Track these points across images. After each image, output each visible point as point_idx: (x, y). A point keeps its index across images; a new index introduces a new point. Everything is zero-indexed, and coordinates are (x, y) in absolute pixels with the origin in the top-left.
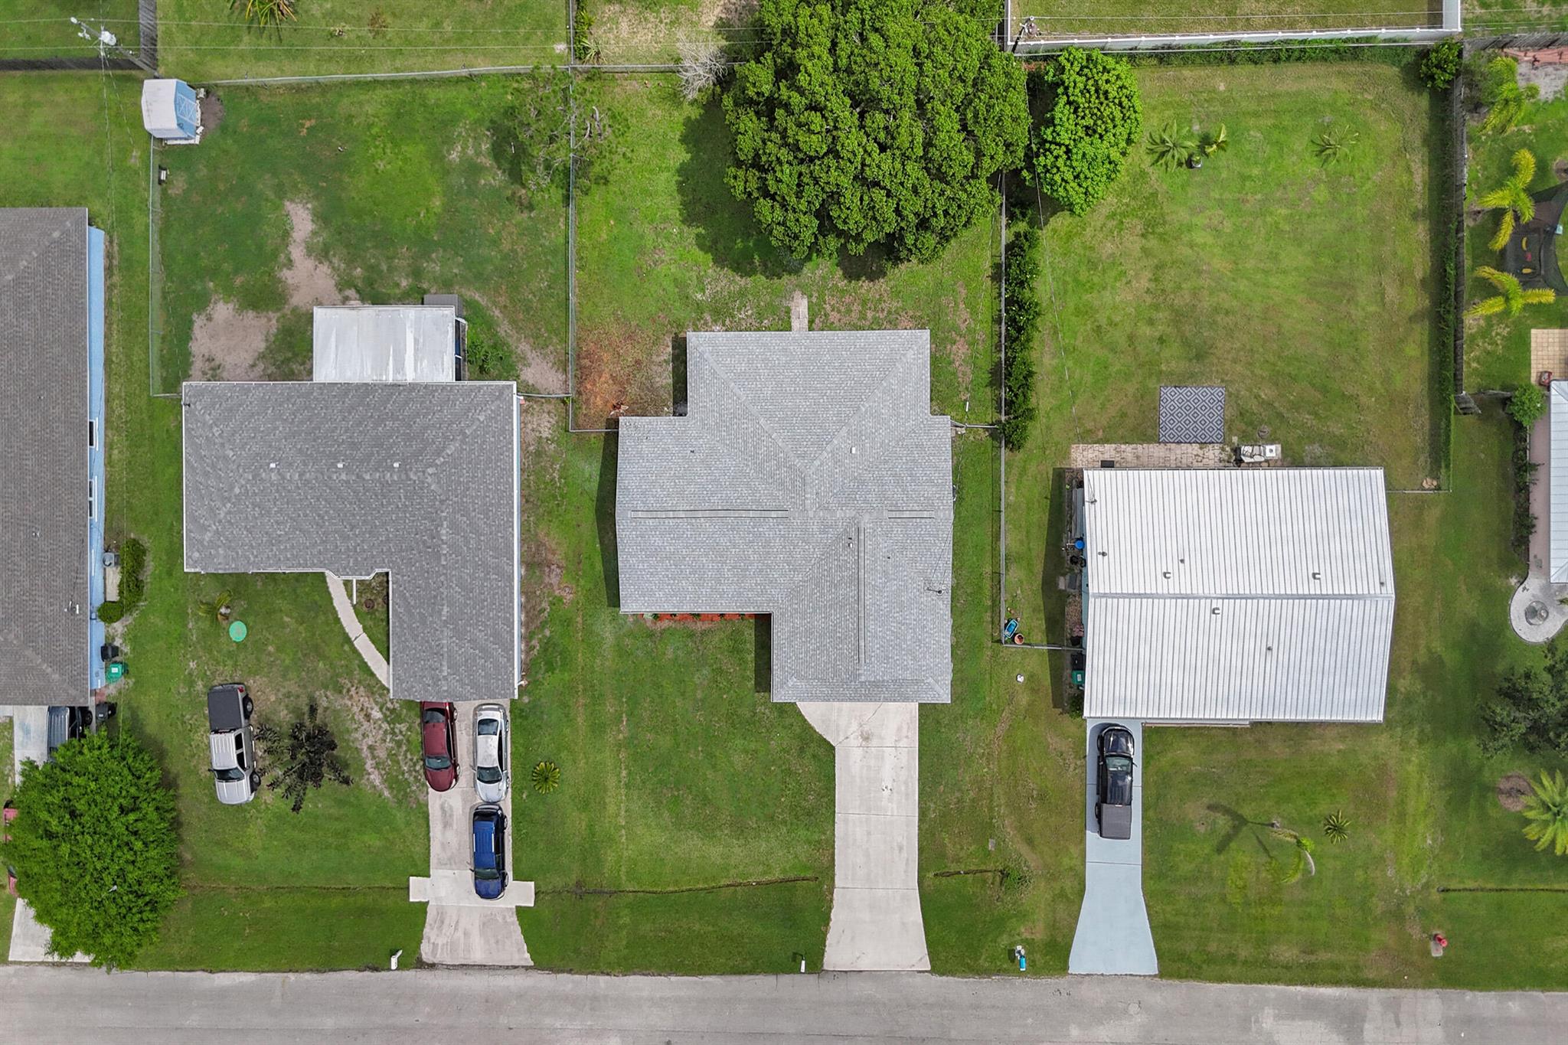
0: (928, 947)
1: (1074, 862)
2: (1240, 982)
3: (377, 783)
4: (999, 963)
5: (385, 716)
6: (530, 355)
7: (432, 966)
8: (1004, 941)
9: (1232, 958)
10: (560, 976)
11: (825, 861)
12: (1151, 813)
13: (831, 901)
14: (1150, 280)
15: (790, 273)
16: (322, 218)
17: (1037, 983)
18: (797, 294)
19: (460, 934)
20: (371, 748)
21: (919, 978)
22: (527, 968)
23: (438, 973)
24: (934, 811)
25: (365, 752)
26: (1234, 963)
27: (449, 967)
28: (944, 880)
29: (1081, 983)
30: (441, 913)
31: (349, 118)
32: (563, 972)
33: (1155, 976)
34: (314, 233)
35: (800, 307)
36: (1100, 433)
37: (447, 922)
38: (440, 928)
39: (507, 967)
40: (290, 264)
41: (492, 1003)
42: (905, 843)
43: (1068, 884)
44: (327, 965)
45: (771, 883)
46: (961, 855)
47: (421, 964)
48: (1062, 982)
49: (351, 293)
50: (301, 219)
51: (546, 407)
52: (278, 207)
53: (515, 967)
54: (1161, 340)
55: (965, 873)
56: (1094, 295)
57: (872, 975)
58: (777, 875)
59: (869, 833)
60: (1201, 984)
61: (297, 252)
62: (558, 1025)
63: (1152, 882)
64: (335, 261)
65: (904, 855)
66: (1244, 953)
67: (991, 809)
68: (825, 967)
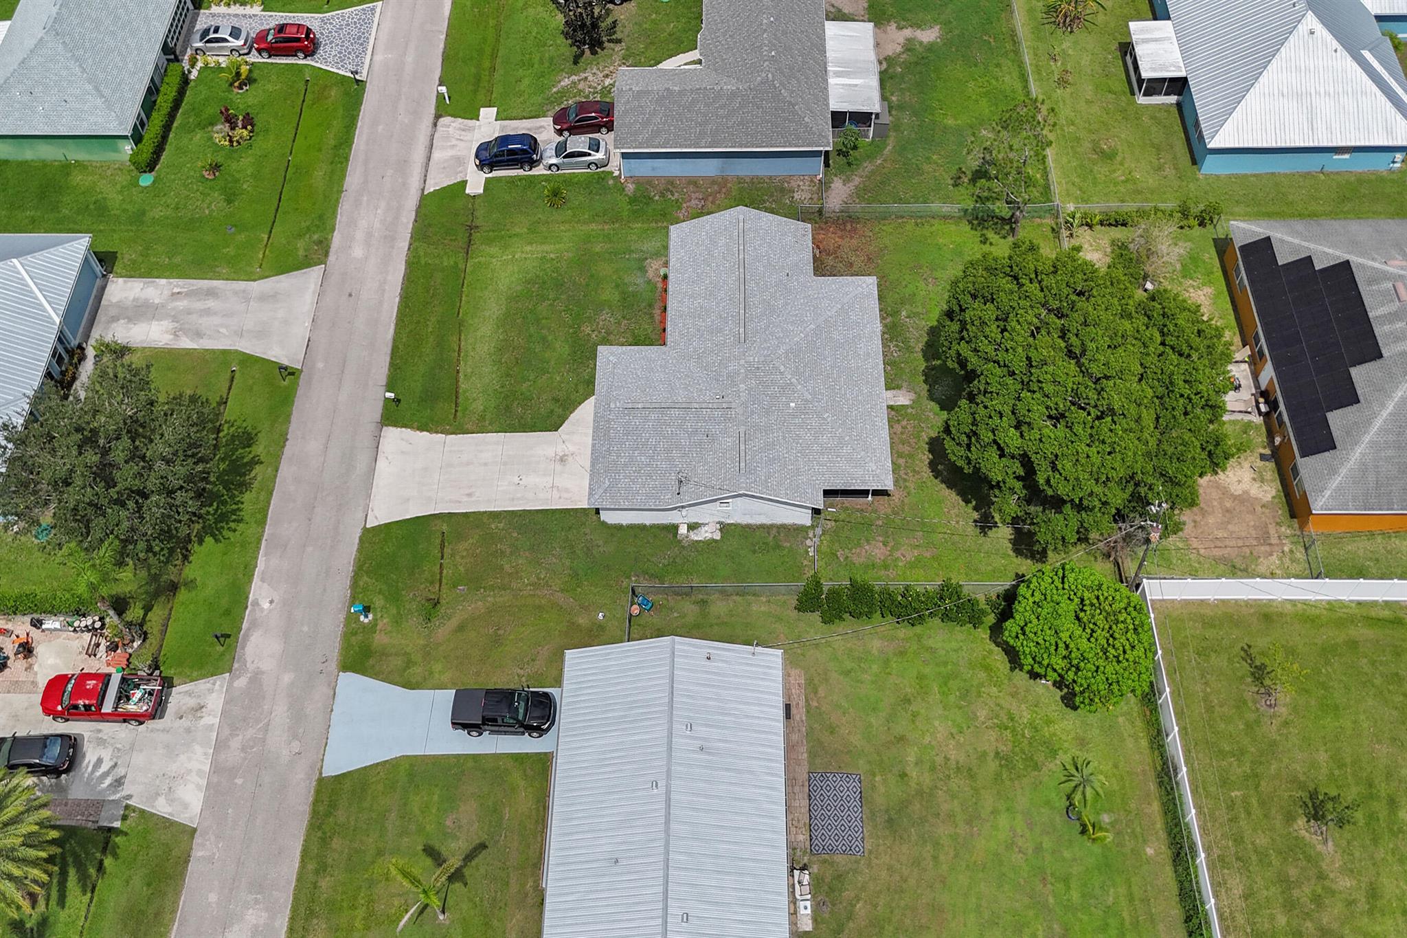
0: (386, 525)
1: (437, 675)
2: (298, 880)
3: (562, 83)
4: (360, 596)
5: (605, 88)
6: (851, 185)
7: (435, 125)
8: (378, 602)
9: (322, 869)
10: (414, 213)
11: (469, 426)
12: (470, 764)
13: (437, 432)
14: (958, 763)
15: (928, 391)
16: (930, 48)
17: (336, 638)
18: (912, 396)
19: (454, 142)
20: (586, 78)
21: (361, 515)
22: (423, 190)
23: (430, 129)
24: (497, 527)
25: (583, 75)
26: (317, 872)
27: (432, 136)
28: (438, 541)
29: (329, 685)
30: (470, 129)
31: (998, 65)
32: (416, 216)
33: (321, 773)
34: (921, 43)
35: (903, 399)
36: (815, 704)
37: (463, 133)
38: (460, 129)
39: (426, 176)
40: (900, 28)
41: (403, 165)
42: (473, 499)
43: (417, 671)
44: (446, 57)
45: (457, 381)
46: (457, 557)
47: (438, 117)
48: (333, 666)
49: (885, 65)
50: (929, 36)
51: (815, 196)
52: (935, 21)
53: (425, 181)
54: (903, 775)
55: (441, 564)
56: (938, 696)
57: (372, 470)
58: (463, 386)
59: (486, 464)
60: (303, 831)
61: (908, 32)
62: (379, 211)
63: (407, 766)
64: (904, 56)
65: (465, 499)
66: (324, 883)
67: (492, 588)
68: (385, 428)
